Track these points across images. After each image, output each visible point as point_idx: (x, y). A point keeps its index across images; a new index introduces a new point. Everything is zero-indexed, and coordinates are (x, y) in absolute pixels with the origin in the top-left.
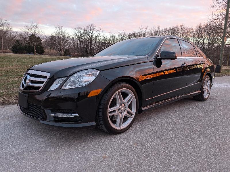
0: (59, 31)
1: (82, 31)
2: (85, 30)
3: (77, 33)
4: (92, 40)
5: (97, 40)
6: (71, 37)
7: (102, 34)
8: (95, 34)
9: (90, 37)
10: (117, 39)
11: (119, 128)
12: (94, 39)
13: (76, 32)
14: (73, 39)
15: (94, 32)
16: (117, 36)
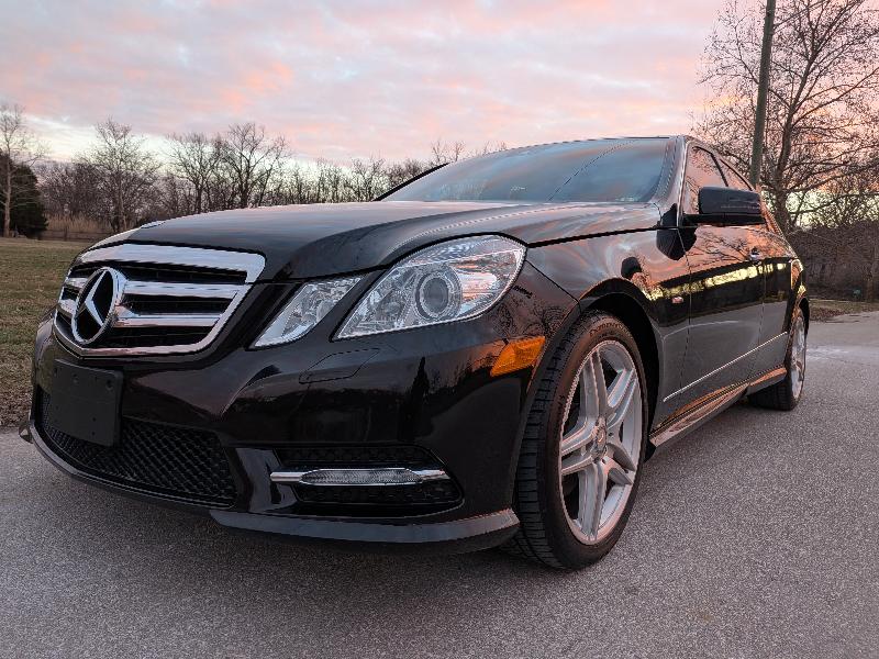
0: (113, 144)
1: (209, 150)
2: (218, 144)
3: (187, 158)
4: (247, 185)
5: (271, 187)
6: (162, 172)
7: (290, 164)
8: (261, 162)
9: (239, 171)
10: (347, 185)
11: (593, 539)
12: (254, 183)
13: (184, 153)
14: (170, 179)
15: (257, 155)
16: (347, 172)
